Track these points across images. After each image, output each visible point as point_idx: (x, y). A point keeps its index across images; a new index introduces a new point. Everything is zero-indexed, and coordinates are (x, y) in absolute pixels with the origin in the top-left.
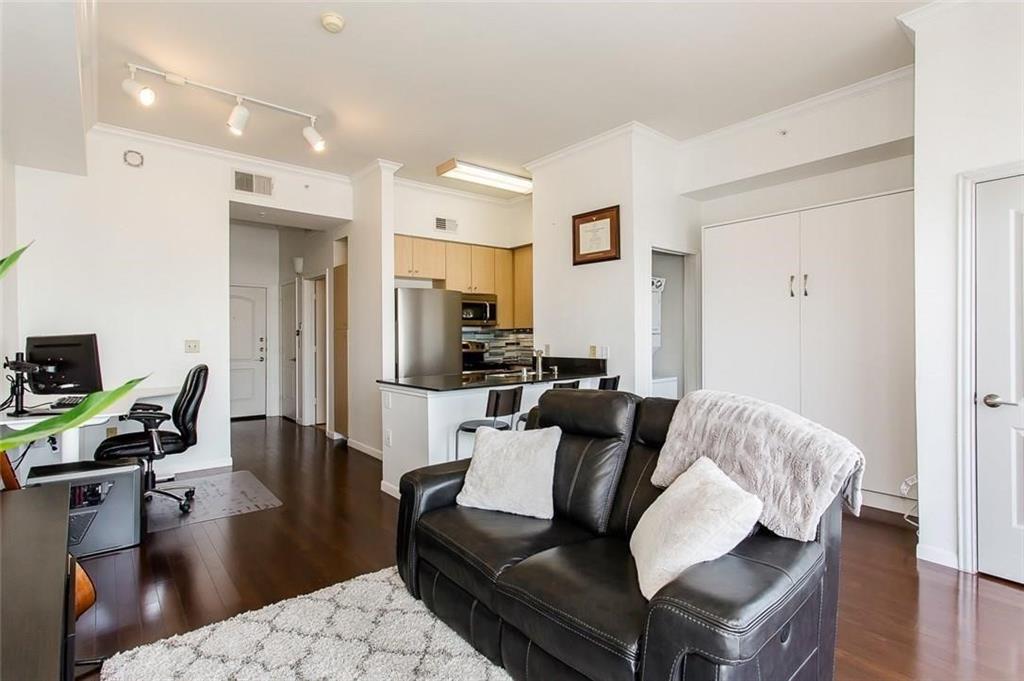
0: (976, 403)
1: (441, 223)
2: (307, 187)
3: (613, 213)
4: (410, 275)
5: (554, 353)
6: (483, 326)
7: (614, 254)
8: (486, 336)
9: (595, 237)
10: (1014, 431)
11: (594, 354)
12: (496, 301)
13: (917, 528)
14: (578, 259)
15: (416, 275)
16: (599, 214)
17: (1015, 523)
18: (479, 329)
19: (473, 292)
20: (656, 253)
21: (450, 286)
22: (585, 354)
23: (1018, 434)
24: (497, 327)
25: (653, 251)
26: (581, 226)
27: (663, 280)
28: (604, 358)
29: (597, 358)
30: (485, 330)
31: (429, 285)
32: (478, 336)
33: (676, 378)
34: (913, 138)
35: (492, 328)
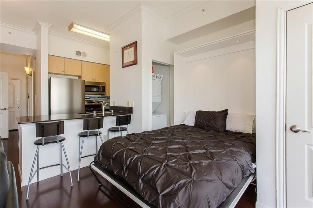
0: (286, 130)
1: (79, 53)
2: (10, 33)
3: (135, 45)
4: (63, 73)
5: (117, 105)
6: (102, 95)
7: (135, 63)
8: (103, 99)
9: (129, 56)
10: (306, 146)
12: (105, 85)
13: (256, 187)
14: (124, 65)
15: (67, 73)
16: (130, 46)
17: (307, 197)
18: (100, 96)
19: (95, 81)
20: (154, 63)
21: (83, 78)
22: (125, 105)
24: (106, 95)
25: (152, 62)
26: (124, 51)
27: (162, 76)
28: (132, 106)
29: (130, 106)
30: (102, 96)
31: (77, 78)
32: (99, 98)
33: (166, 115)
34: (255, 6)
35: (104, 95)
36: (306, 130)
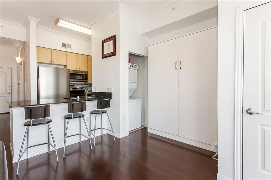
0: (243, 112)
1: (64, 45)
3: (113, 38)
4: (51, 63)
5: (98, 91)
6: (85, 82)
7: (114, 54)
8: (86, 85)
9: (109, 48)
10: (260, 126)
11: (108, 91)
12: (88, 73)
14: (104, 56)
15: (53, 63)
16: (109, 39)
17: (260, 170)
18: (84, 83)
19: (79, 70)
20: (131, 55)
21: (68, 67)
22: (105, 91)
23: (262, 127)
24: (88, 82)
25: (129, 53)
26: (104, 44)
27: (137, 66)
28: (111, 92)
31: (63, 67)
32: (83, 85)
33: (141, 99)
36: (260, 112)
